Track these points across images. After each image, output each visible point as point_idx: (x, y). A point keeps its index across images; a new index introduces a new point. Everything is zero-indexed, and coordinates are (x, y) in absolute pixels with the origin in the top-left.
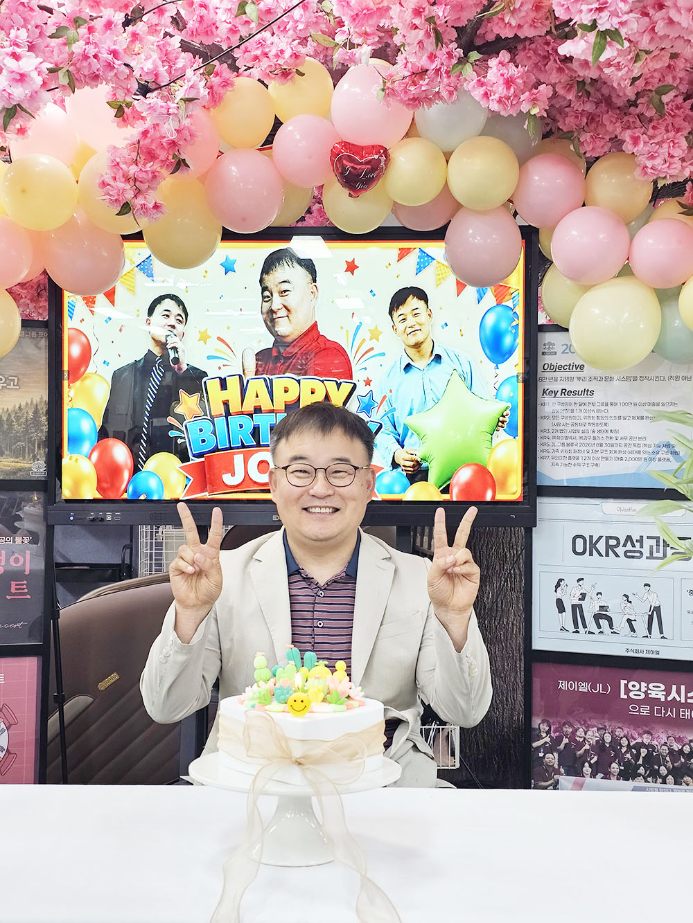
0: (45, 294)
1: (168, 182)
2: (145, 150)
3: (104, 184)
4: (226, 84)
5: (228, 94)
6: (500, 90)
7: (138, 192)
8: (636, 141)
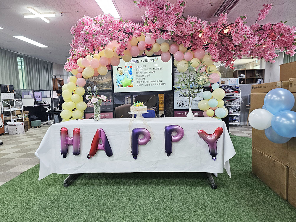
0: (110, 66)
1: (125, 51)
2: (121, 47)
3: (117, 52)
4: (131, 38)
5: (132, 39)
6: (165, 37)
7: (121, 53)
8: (183, 42)
